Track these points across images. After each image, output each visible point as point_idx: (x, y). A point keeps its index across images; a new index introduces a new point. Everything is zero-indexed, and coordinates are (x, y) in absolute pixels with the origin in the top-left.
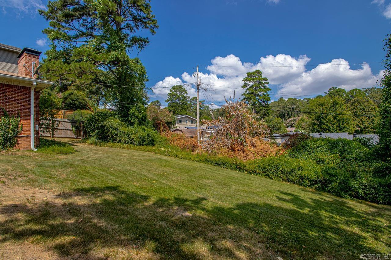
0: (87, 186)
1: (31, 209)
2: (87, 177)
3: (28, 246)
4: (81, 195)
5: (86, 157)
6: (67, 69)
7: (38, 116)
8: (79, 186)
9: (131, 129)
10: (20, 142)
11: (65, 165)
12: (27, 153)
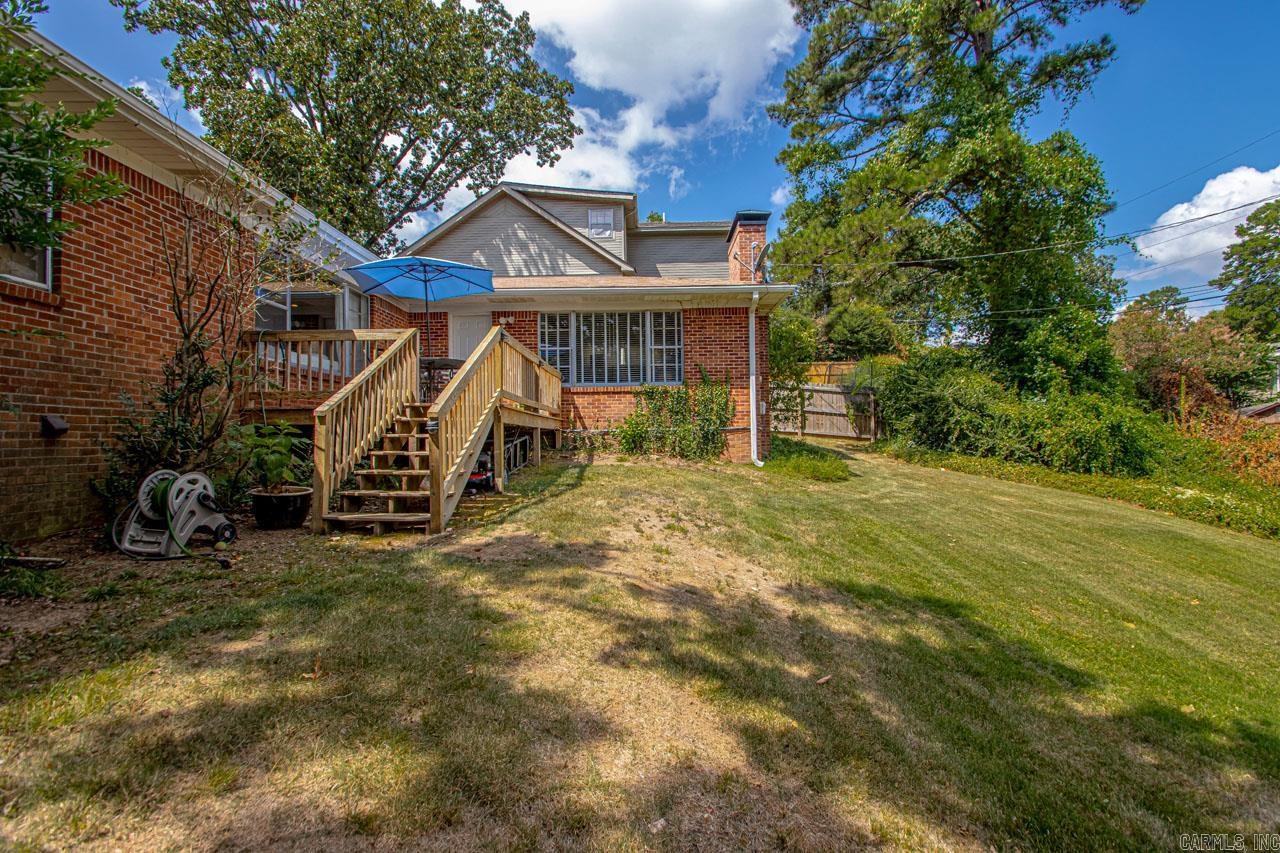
0: (865, 580)
1: (718, 608)
2: (871, 552)
3: (690, 700)
4: (844, 604)
5: (876, 493)
6: (830, 242)
7: (765, 379)
8: (843, 575)
9: (1035, 406)
10: (731, 443)
11: (819, 511)
12: (743, 471)
